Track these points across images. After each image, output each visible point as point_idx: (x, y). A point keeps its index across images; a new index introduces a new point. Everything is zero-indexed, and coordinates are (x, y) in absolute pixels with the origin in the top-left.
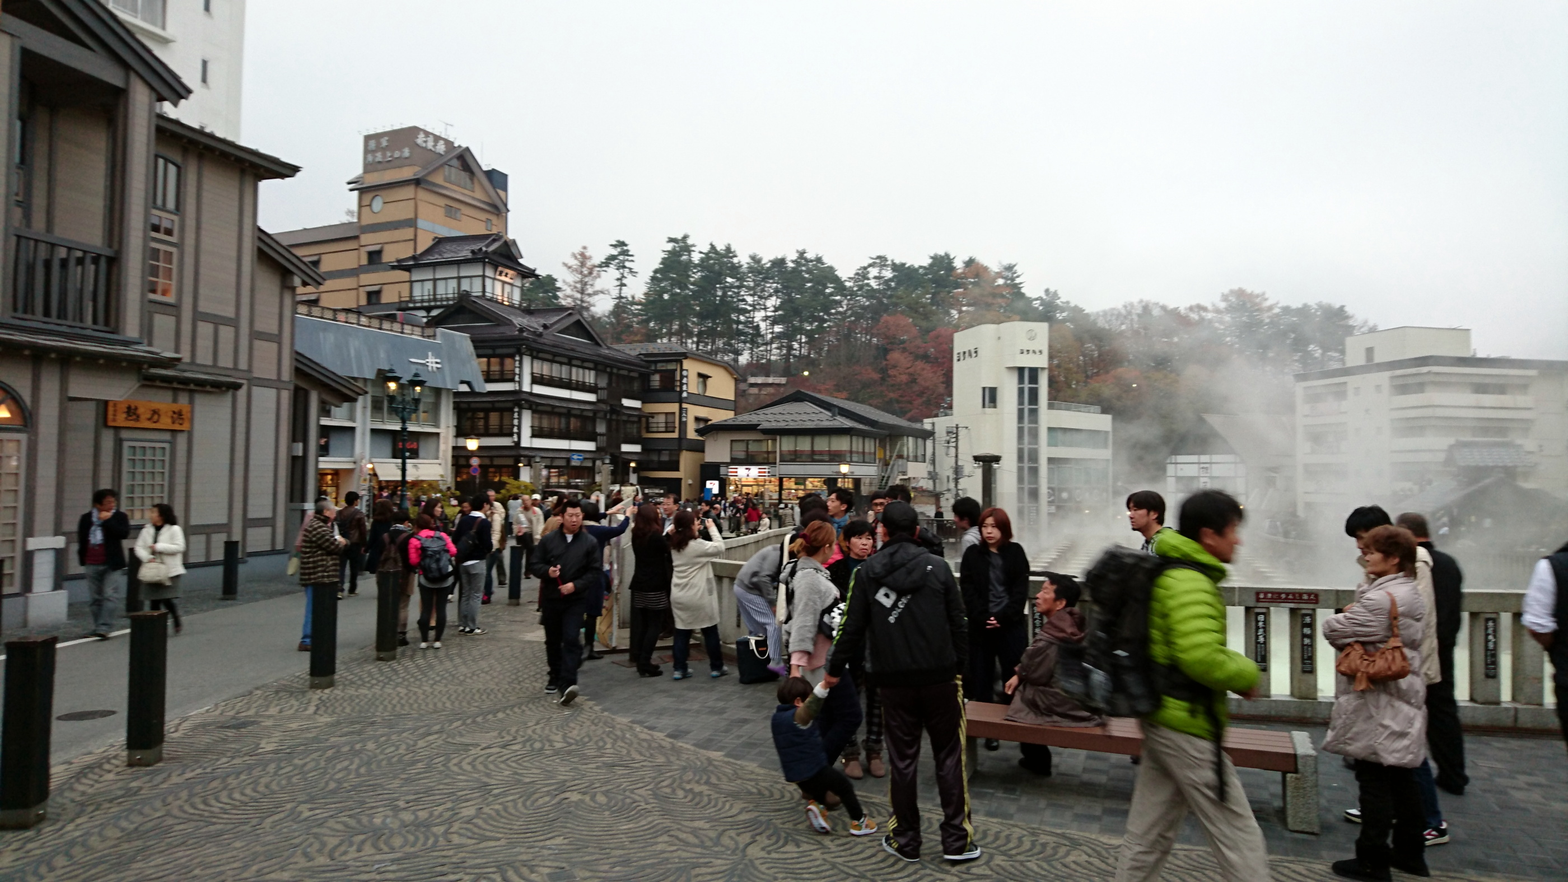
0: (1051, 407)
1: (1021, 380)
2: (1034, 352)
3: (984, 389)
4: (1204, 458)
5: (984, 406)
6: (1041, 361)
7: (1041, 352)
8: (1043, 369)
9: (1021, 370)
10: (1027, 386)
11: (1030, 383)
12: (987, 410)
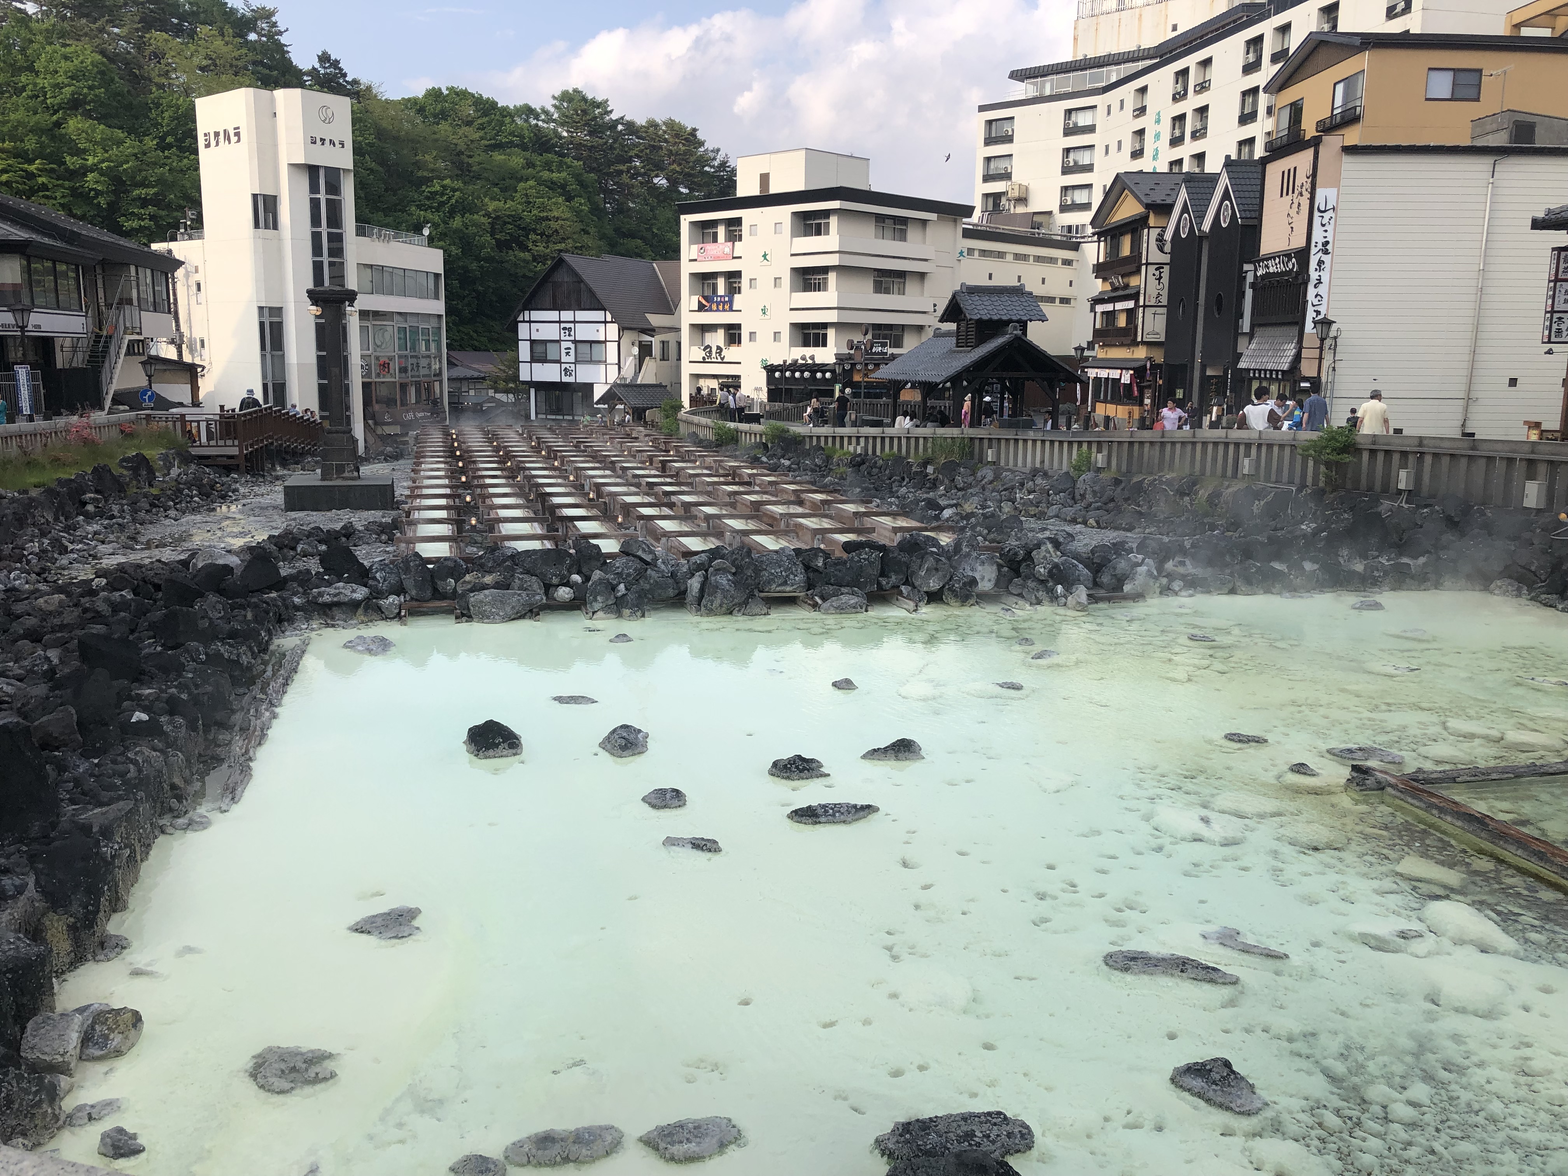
0: (360, 232)
1: (314, 188)
2: (332, 142)
3: (255, 196)
4: (567, 315)
5: (257, 225)
6: (344, 159)
7: (342, 144)
8: (346, 171)
9: (312, 170)
10: (322, 196)
11: (328, 192)
12: (261, 231)
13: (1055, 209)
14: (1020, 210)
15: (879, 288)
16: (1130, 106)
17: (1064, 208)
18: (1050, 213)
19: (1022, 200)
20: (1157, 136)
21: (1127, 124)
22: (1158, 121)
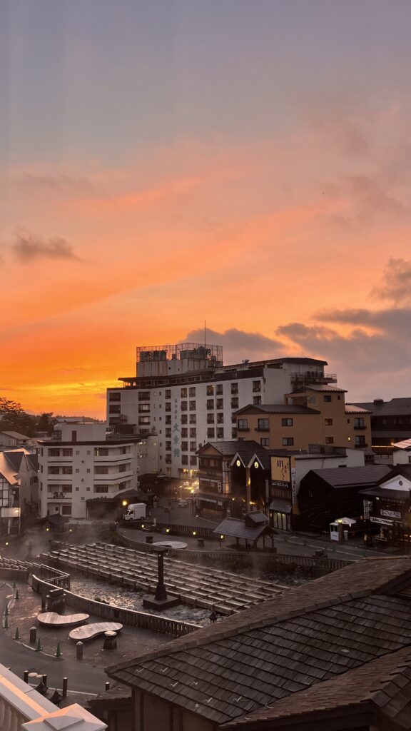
13: (137, 424)
14: (124, 423)
15: (121, 471)
16: (164, 394)
17: (141, 423)
18: (135, 425)
19: (126, 420)
20: (176, 406)
21: (164, 401)
22: (176, 401)
